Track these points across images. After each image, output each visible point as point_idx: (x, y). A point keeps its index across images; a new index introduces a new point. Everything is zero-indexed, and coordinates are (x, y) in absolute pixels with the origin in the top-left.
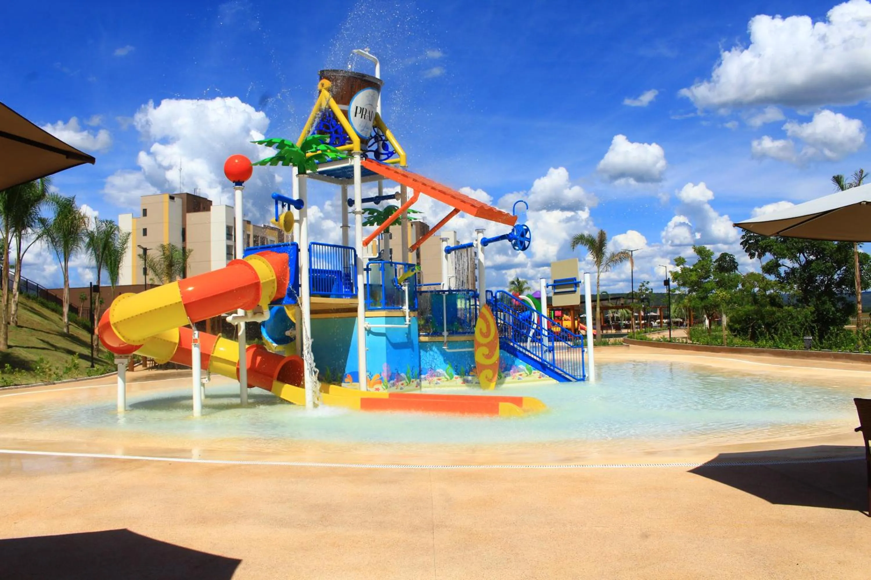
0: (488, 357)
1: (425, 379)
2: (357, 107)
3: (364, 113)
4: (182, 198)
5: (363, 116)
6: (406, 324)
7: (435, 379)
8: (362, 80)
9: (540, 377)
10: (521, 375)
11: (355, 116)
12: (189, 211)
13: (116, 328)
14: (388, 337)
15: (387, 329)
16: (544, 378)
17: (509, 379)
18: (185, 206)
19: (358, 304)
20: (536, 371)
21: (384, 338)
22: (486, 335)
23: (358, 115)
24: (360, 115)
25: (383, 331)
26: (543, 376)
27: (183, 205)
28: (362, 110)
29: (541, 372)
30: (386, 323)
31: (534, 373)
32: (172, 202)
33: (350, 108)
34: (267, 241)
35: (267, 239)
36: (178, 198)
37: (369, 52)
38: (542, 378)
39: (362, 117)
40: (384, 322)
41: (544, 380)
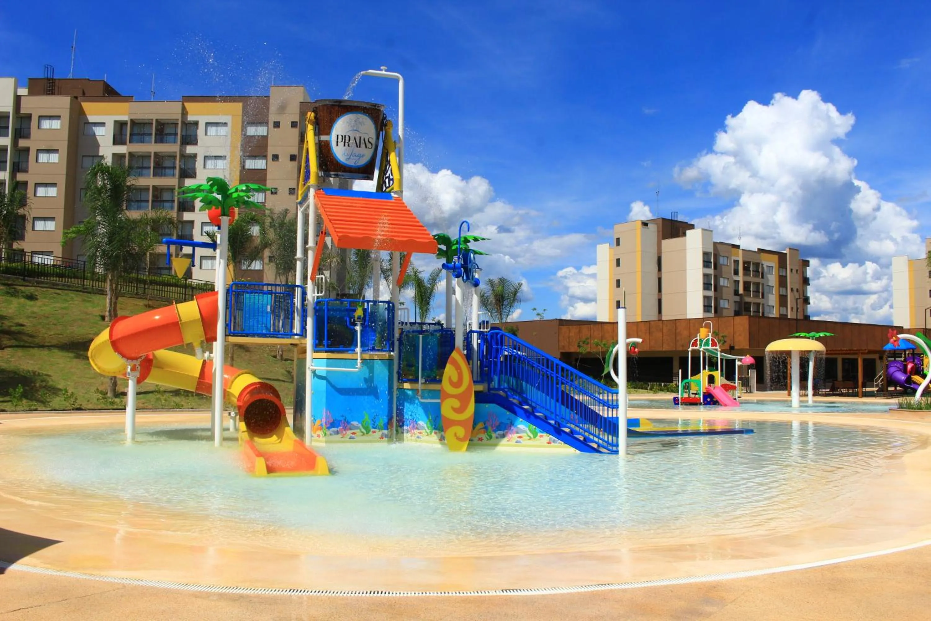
0: (459, 410)
1: (408, 431)
2: (338, 136)
3: (347, 141)
4: (657, 224)
5: (346, 144)
6: (357, 368)
7: (416, 431)
8: (339, 106)
9: (549, 443)
10: (520, 437)
11: (337, 145)
12: (665, 237)
13: (93, 360)
14: (330, 379)
15: (328, 372)
16: (556, 444)
17: (504, 441)
18: (661, 233)
19: (306, 344)
20: (545, 434)
21: (325, 381)
22: (457, 385)
23: (341, 144)
24: (343, 143)
25: (324, 374)
26: (554, 441)
27: (658, 231)
28: (344, 138)
29: (551, 436)
30: (327, 366)
31: (541, 436)
32: (645, 229)
33: (331, 138)
34: (763, 268)
35: (763, 265)
36: (652, 223)
37: (386, 71)
38: (553, 444)
39: (344, 145)
40: (325, 365)
41: (556, 447)
